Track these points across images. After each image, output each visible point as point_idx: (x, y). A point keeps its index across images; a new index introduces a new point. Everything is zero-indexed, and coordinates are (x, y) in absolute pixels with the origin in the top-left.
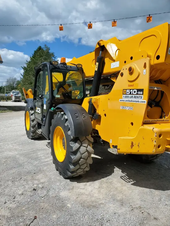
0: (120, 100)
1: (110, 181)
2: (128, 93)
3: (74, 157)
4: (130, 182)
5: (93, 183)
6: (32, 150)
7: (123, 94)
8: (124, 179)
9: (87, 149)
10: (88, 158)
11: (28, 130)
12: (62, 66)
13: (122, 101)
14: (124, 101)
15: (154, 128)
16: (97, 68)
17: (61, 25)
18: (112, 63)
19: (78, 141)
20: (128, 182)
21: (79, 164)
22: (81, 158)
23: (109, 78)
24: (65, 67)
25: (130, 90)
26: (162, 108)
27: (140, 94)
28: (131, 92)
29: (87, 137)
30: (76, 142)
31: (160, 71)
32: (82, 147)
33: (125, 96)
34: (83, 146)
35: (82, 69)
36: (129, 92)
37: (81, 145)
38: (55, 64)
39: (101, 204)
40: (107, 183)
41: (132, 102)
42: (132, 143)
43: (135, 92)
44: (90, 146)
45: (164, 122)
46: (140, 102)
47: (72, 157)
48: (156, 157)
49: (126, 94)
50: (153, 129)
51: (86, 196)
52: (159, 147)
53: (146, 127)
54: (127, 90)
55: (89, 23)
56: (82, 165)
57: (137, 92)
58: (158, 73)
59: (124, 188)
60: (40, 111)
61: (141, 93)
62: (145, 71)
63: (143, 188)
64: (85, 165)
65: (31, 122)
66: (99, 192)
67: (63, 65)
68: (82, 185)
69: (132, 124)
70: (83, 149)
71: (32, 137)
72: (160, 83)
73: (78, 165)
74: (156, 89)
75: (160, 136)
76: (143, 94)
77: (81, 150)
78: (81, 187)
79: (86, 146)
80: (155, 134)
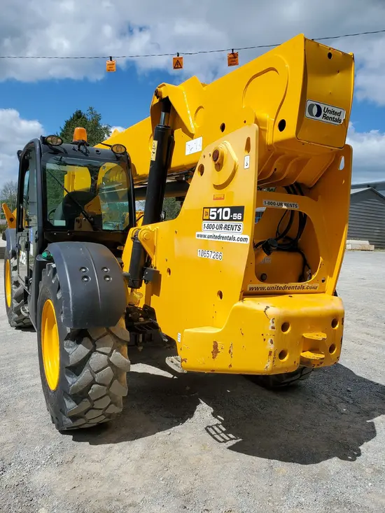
0: (197, 233)
1: (175, 438)
2: (213, 216)
3: (75, 379)
4: (225, 441)
5: (129, 444)
6: (7, 356)
7: (204, 220)
8: (213, 433)
9: (111, 359)
10: (112, 382)
11: (9, 305)
12: (74, 149)
13: (201, 236)
14: (205, 236)
15: (268, 307)
16: (155, 155)
17: (111, 58)
18: (188, 143)
19: (86, 340)
20: (222, 440)
21: (88, 397)
22: (93, 382)
23: (184, 179)
24: (82, 152)
25: (218, 208)
26: (303, 255)
27: (237, 220)
28: (218, 215)
29: (112, 328)
30: (78, 343)
31: (295, 160)
32: (94, 355)
33: (206, 226)
34: (100, 352)
35: (128, 156)
36: (215, 214)
37: (94, 350)
38: (54, 143)
39: (130, 505)
40: (165, 443)
41: (221, 240)
42: (215, 346)
43: (226, 212)
44: (119, 350)
45: (305, 290)
46: (236, 239)
47: (70, 380)
48: (299, 375)
49: (209, 220)
50: (266, 309)
51: (101, 483)
52: (282, 355)
53: (250, 303)
54: (212, 210)
55: (176, 56)
56: (98, 399)
57: (232, 214)
58: (290, 165)
59: (207, 458)
60: (24, 258)
61: (239, 216)
62: (247, 159)
63: (254, 457)
64: (107, 400)
65: (14, 286)
66: (138, 468)
67: (76, 146)
68: (99, 450)
69: (220, 294)
70: (97, 359)
71: (17, 322)
72: (298, 193)
73: (86, 400)
74: (284, 207)
75: (284, 327)
76: (242, 220)
77: (91, 361)
78: (94, 457)
79: (108, 352)
80: (271, 321)
